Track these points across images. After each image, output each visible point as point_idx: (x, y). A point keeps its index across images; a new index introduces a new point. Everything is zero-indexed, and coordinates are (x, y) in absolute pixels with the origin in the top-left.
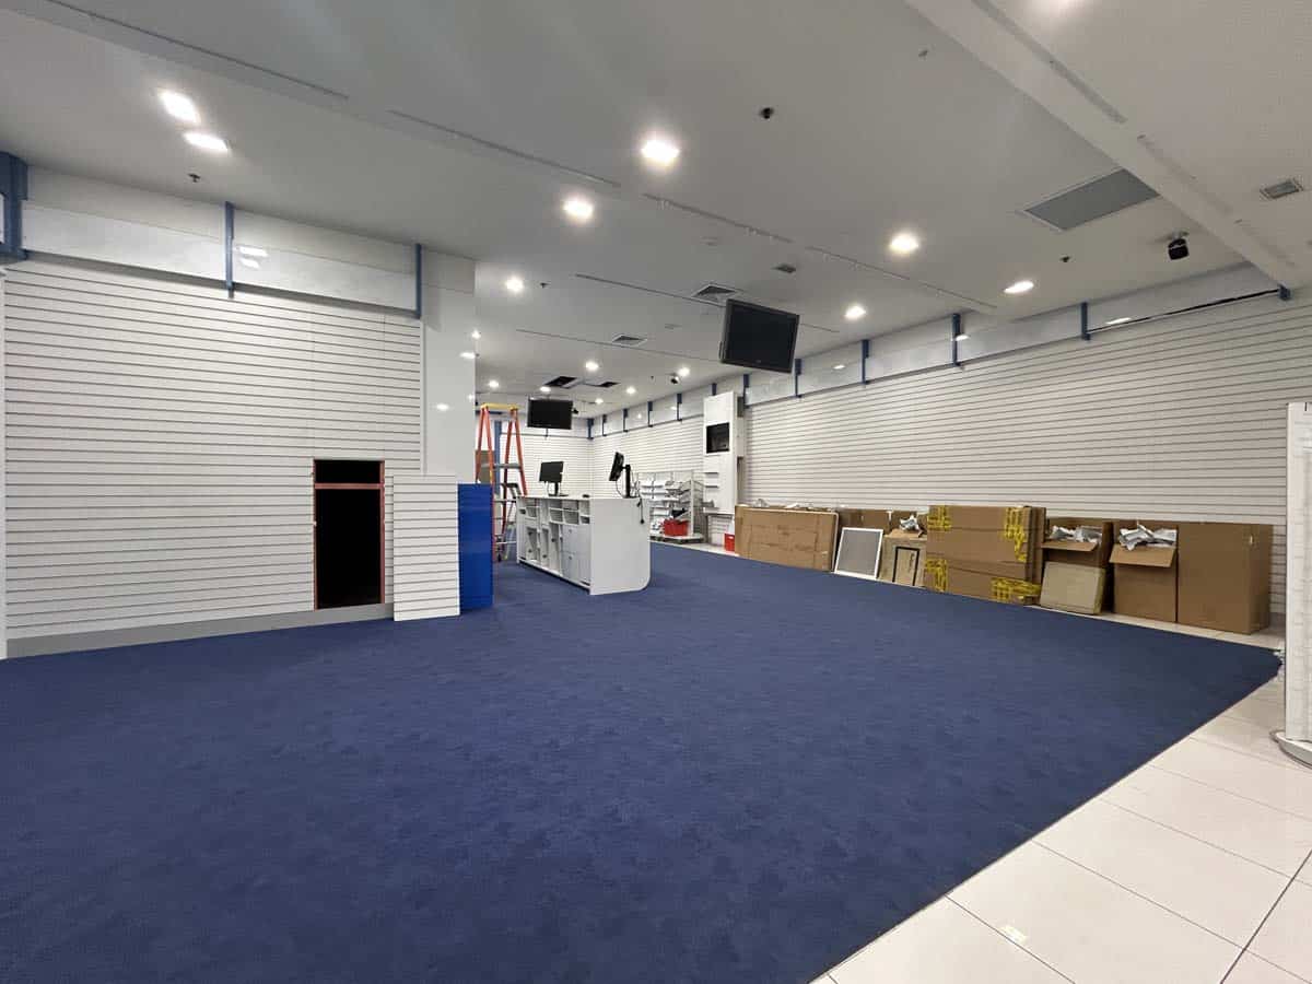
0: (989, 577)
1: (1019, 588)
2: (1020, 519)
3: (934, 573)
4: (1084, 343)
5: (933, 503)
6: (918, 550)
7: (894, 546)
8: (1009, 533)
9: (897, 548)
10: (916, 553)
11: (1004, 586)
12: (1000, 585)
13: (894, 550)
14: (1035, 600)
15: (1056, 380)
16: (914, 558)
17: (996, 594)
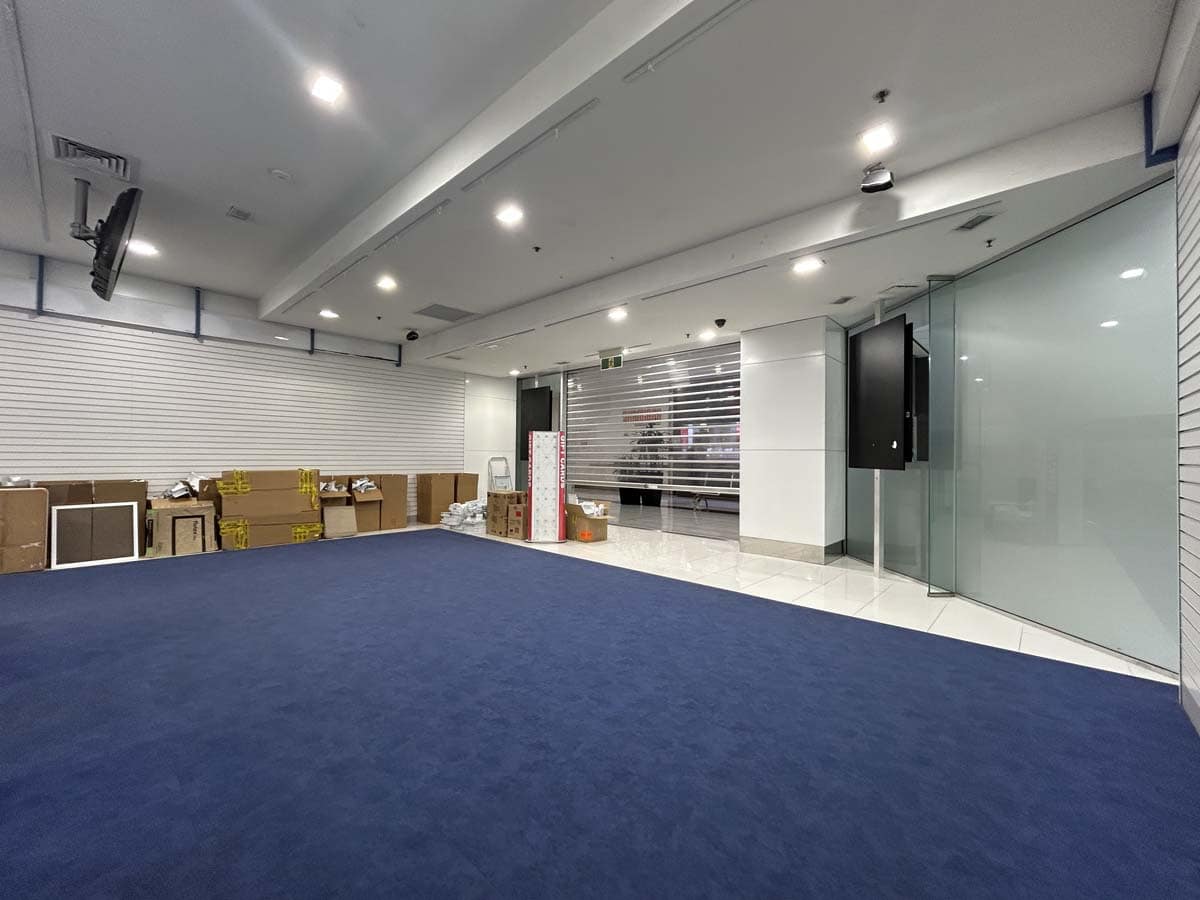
0: (289, 526)
1: (315, 529)
2: (311, 479)
3: (235, 534)
4: (307, 355)
5: (225, 469)
6: (203, 517)
7: (170, 518)
8: (303, 490)
9: (174, 519)
10: (199, 520)
11: (302, 530)
12: (299, 530)
13: (171, 523)
14: (322, 536)
15: (284, 376)
16: (199, 525)
17: (296, 537)
